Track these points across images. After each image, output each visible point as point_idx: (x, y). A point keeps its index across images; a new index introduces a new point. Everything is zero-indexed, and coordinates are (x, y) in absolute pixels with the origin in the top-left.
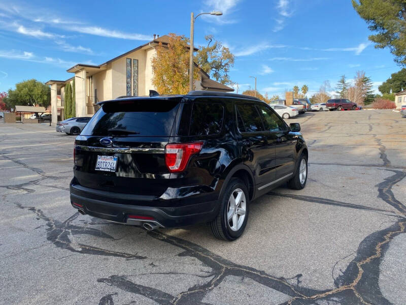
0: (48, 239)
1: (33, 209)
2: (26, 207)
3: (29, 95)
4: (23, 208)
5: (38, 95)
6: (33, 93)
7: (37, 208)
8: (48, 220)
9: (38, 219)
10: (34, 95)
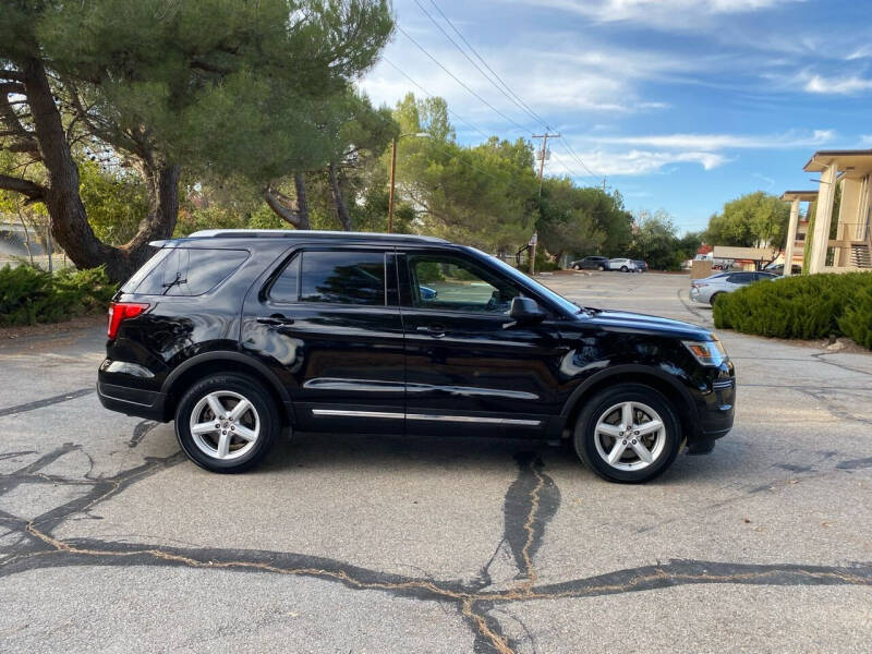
3: (745, 224)
5: (761, 224)
6: (751, 221)
10: (753, 223)
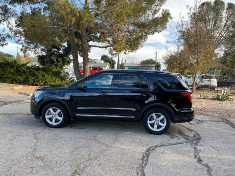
0: (201, 138)
1: (200, 161)
2: (204, 165)
4: (207, 166)
7: (195, 160)
8: (195, 148)
9: (200, 150)
